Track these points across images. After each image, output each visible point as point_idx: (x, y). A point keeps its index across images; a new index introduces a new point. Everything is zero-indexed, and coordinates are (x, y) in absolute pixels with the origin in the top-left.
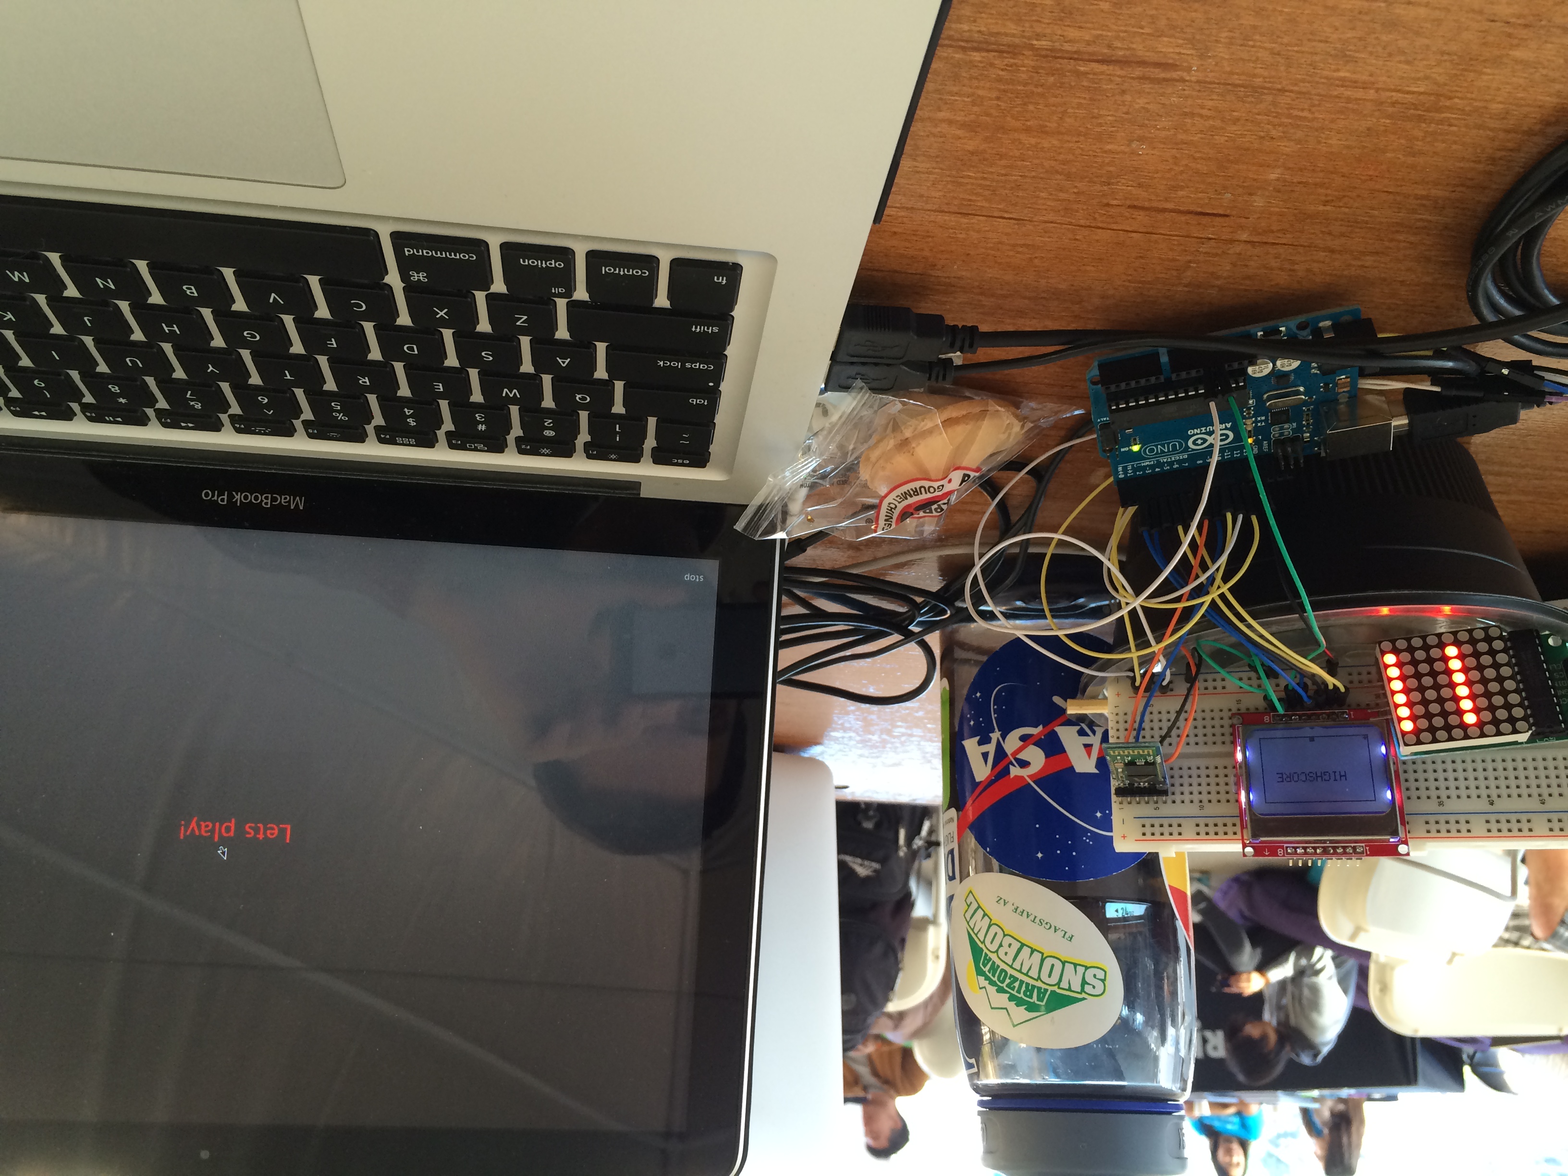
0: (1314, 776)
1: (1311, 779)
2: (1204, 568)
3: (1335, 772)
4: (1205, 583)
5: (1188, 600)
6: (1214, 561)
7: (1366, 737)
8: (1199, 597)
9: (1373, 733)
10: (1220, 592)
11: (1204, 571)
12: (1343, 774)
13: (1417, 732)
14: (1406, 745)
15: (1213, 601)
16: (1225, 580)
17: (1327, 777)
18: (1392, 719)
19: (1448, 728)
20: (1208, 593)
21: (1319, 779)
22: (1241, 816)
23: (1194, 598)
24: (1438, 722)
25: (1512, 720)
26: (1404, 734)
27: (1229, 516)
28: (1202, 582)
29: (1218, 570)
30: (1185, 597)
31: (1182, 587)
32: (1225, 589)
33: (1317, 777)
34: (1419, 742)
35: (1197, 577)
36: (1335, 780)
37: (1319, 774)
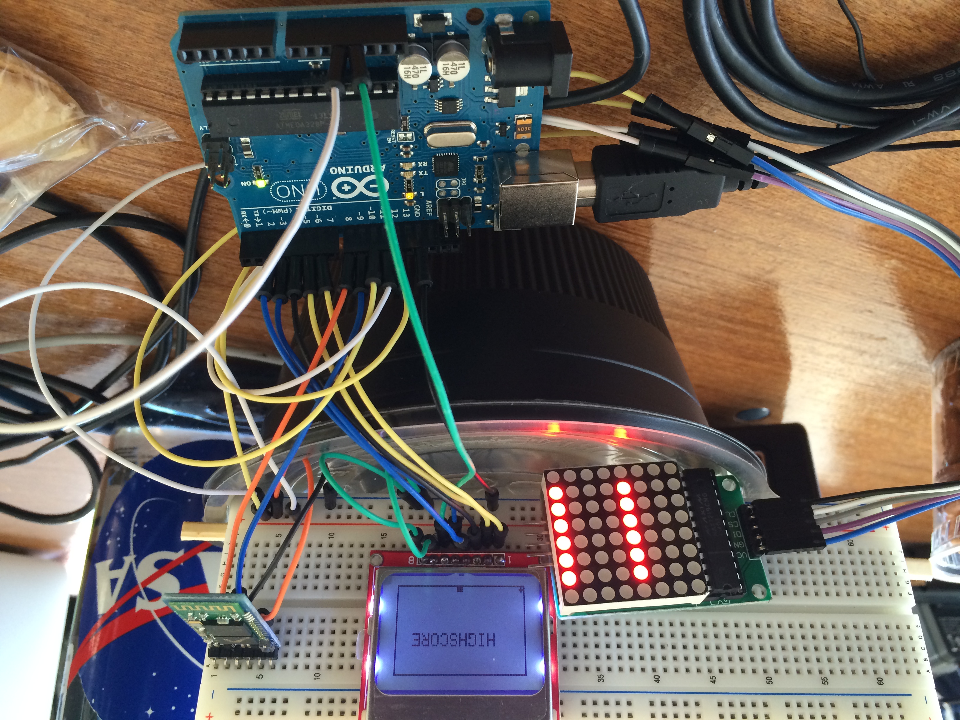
0: (458, 639)
1: (454, 643)
2: (332, 349)
3: (482, 635)
4: (331, 371)
5: (306, 393)
6: (346, 342)
7: (522, 589)
8: (321, 388)
9: (530, 584)
10: (348, 383)
11: (331, 354)
12: (491, 637)
13: (580, 587)
14: (567, 604)
15: (338, 395)
16: (358, 366)
17: (472, 641)
18: (553, 567)
19: (616, 584)
20: (331, 385)
21: (463, 643)
22: (362, 690)
23: (314, 391)
24: (605, 575)
25: (687, 578)
26: (565, 588)
27: (374, 288)
28: (327, 370)
29: (349, 353)
30: (301, 389)
31: (300, 374)
32: (355, 380)
33: (460, 640)
34: (582, 602)
35: (322, 361)
36: (481, 645)
37: (463, 637)
